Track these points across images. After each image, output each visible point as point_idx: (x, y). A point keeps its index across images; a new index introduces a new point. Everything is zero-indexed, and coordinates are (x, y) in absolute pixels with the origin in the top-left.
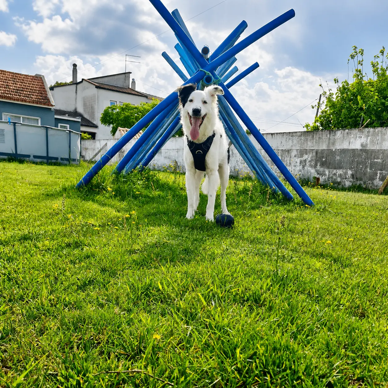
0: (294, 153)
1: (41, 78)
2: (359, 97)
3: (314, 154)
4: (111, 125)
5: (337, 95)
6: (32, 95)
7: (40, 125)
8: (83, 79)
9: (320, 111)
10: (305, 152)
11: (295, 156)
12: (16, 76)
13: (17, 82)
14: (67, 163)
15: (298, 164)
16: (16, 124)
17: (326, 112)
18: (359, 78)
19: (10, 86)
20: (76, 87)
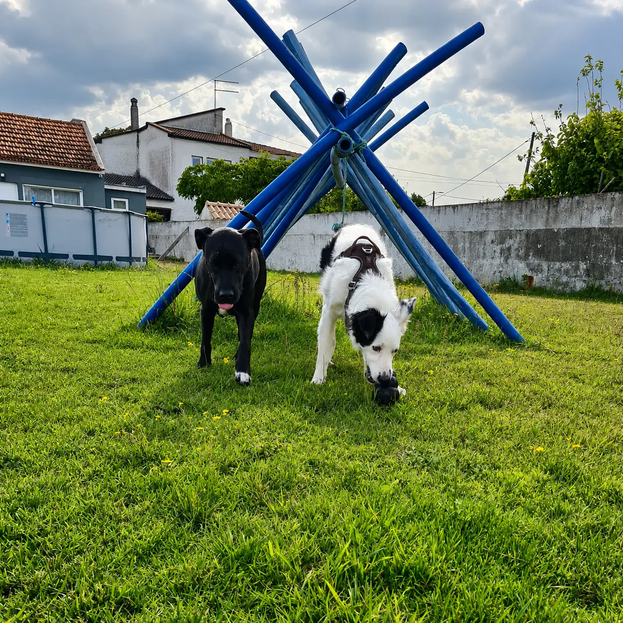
0: (490, 237)
1: (81, 125)
2: (596, 141)
3: (523, 238)
4: (195, 198)
5: (560, 137)
6: (68, 153)
7: (82, 205)
8: (147, 124)
9: (532, 164)
10: (509, 234)
11: (492, 242)
12: (41, 124)
13: (44, 133)
14: (127, 264)
15: (497, 254)
16: (45, 206)
17: (542, 166)
18: (596, 107)
19: (34, 140)
20: (138, 136)
